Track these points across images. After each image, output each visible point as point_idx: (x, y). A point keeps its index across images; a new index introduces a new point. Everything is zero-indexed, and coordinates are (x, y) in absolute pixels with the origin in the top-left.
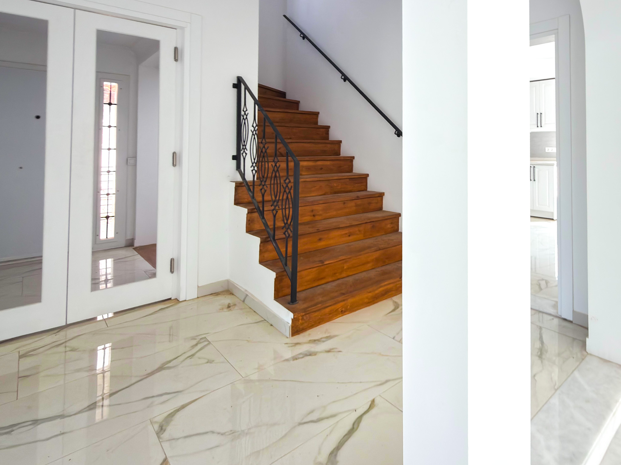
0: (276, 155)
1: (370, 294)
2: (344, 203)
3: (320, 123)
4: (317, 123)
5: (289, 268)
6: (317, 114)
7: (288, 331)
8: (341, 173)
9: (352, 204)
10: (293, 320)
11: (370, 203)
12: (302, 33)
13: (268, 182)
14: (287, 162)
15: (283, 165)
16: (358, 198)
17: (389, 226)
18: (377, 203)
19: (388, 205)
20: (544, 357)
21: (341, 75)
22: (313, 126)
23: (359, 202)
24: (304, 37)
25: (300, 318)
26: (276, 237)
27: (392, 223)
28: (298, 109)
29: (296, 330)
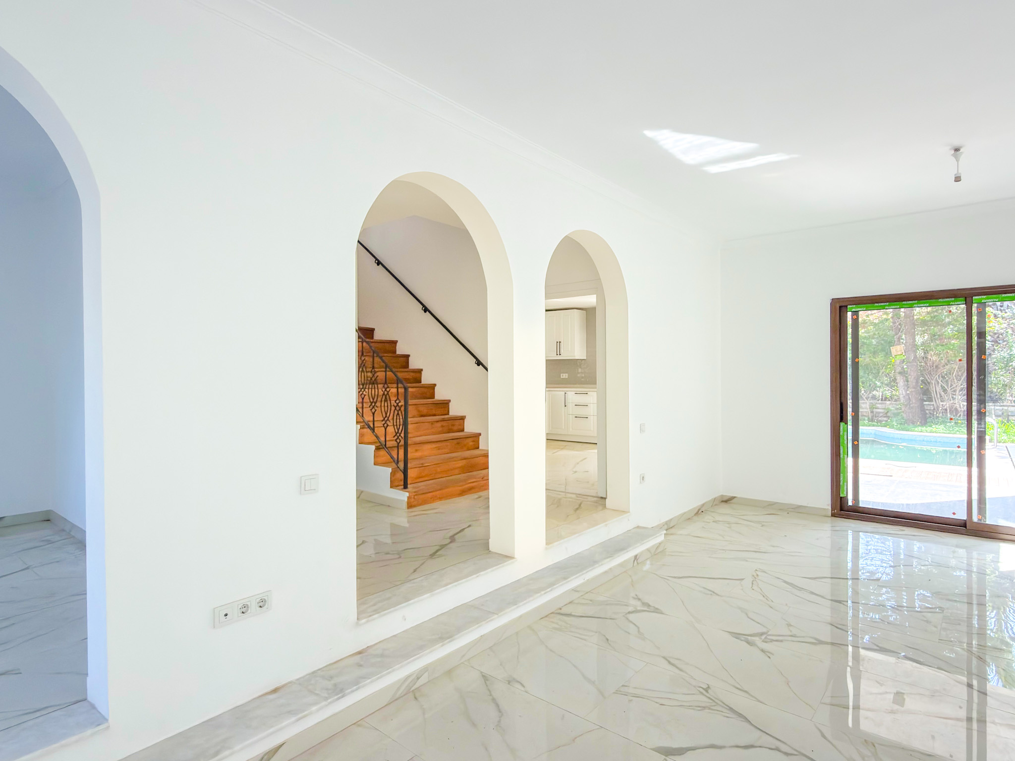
0: (386, 383)
1: (460, 488)
2: (432, 424)
3: (398, 352)
4: (395, 352)
5: (401, 465)
6: (394, 343)
7: (405, 505)
8: (425, 399)
9: (439, 424)
10: (409, 498)
11: (453, 425)
12: (376, 259)
13: (378, 404)
14: (397, 388)
15: (394, 390)
16: (443, 420)
17: (471, 443)
18: (459, 425)
19: (470, 427)
20: (578, 511)
21: (422, 307)
22: (393, 355)
23: (444, 423)
24: (379, 263)
25: (413, 497)
26: (387, 446)
27: (473, 441)
28: (372, 338)
29: (410, 506)
